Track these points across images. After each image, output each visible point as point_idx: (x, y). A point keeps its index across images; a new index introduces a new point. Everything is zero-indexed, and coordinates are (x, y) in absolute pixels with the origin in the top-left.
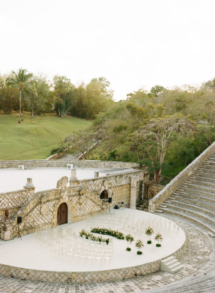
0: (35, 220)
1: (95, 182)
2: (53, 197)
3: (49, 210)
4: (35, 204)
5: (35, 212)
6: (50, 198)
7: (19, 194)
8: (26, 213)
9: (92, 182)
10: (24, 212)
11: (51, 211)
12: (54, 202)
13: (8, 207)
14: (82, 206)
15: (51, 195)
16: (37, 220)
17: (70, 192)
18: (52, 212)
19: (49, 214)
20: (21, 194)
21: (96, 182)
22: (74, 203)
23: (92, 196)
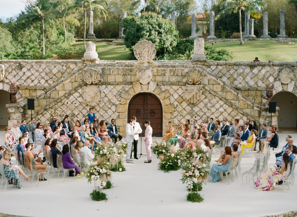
0: (76, 114)
1: (255, 71)
2: (120, 79)
3: (109, 101)
4: (76, 84)
5: (74, 99)
6: (111, 79)
7: (63, 66)
8: (57, 97)
9: (248, 70)
10: (50, 94)
11: (114, 104)
12: (119, 88)
13: (39, 85)
14: (196, 109)
15: (115, 73)
16: (80, 114)
17: (164, 75)
18: (116, 106)
19: (110, 108)
20: (66, 66)
21: (259, 71)
22: (172, 99)
23: (226, 92)
